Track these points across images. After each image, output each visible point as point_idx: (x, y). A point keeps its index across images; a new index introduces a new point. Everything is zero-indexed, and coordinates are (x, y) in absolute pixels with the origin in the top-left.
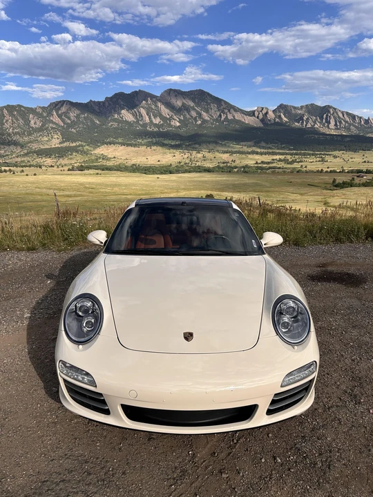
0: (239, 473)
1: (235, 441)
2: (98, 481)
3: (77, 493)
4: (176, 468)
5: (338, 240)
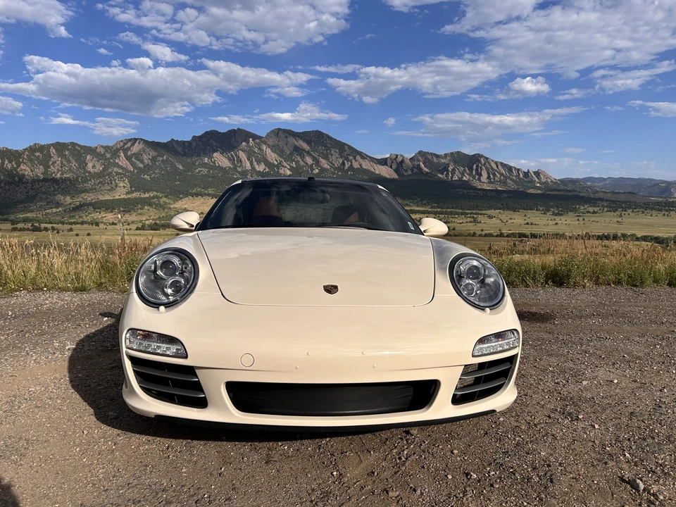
0: (415, 490)
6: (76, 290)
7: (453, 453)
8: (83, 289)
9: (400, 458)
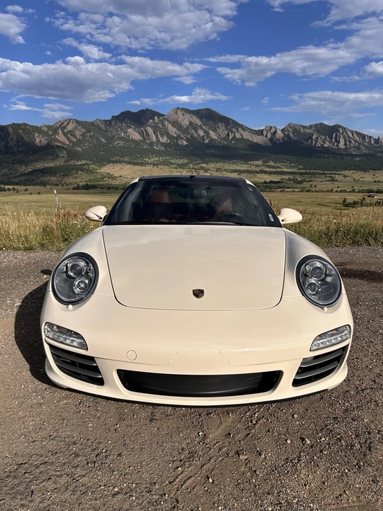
0: (260, 454)
1: (254, 422)
2: (88, 463)
3: (61, 476)
4: (183, 449)
5: (355, 243)
6: (26, 249)
7: (293, 418)
8: (30, 249)
9: (251, 421)
